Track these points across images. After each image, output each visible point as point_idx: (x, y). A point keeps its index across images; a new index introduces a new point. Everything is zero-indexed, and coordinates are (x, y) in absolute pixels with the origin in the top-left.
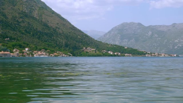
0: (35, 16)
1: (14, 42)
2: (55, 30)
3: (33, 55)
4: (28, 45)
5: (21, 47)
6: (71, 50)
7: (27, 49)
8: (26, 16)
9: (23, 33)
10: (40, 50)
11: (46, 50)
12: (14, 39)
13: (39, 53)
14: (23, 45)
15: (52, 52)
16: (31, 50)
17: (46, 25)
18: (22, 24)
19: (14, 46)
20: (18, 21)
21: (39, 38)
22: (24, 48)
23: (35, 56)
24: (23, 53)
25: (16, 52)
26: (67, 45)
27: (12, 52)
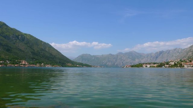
0: (47, 50)
1: (37, 61)
2: (55, 56)
3: (45, 66)
4: (43, 62)
5: (40, 63)
6: (61, 64)
7: (43, 64)
8: (43, 50)
9: (41, 57)
10: (48, 64)
11: (51, 64)
12: (37, 60)
13: (48, 65)
14: (41, 62)
15: (54, 65)
16: (45, 64)
17: (51, 54)
18: (41, 54)
19: (37, 63)
20: (39, 52)
21: (48, 59)
22: (42, 63)
23: (46, 67)
24: (41, 65)
25: (38, 65)
26: (60, 62)
27: (36, 65)
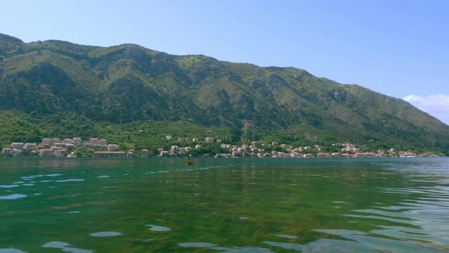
0: (399, 117)
1: (378, 143)
2: (422, 130)
3: (398, 155)
4: (392, 146)
5: (386, 148)
6: (443, 150)
7: (392, 150)
8: (390, 117)
9: (387, 134)
10: (406, 150)
11: (413, 150)
12: (378, 140)
13: (406, 153)
14: (388, 146)
15: (420, 152)
16: (397, 150)
17: (411, 125)
18: (386, 126)
19: (378, 147)
20: (381, 123)
21: (405, 138)
22: (389, 148)
23: (401, 156)
24: (388, 153)
25: (381, 153)
26: (437, 145)
27: (377, 153)
